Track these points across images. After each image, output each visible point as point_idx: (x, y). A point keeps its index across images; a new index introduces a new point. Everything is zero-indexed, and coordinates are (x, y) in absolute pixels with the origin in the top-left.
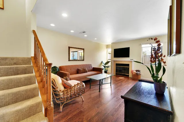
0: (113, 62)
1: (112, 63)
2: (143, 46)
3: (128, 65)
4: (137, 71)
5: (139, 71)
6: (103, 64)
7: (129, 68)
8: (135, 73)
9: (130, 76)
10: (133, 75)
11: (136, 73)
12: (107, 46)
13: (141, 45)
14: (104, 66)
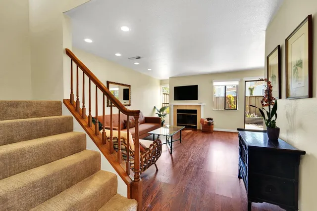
0: (172, 107)
1: (170, 108)
2: (215, 84)
3: (195, 111)
4: (208, 119)
5: (211, 119)
6: (156, 112)
7: (196, 115)
8: (206, 122)
9: (198, 128)
10: (204, 126)
11: (208, 123)
12: (162, 82)
13: (212, 82)
14: (159, 114)
